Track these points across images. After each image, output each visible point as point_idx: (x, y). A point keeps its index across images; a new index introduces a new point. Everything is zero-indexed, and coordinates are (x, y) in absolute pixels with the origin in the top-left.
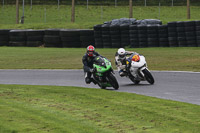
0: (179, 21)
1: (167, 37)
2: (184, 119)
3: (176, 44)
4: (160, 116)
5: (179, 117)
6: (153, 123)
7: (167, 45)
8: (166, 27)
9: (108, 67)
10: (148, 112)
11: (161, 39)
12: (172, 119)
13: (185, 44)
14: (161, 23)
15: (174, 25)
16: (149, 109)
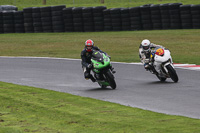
0: (35, 7)
1: (23, 22)
2: (41, 105)
3: (32, 30)
4: (17, 101)
5: (36, 103)
6: (10, 109)
7: (22, 30)
8: (21, 13)
9: (106, 63)
10: (5, 98)
11: (17, 25)
12: (28, 105)
13: (41, 30)
14: (16, 9)
15: (29, 11)
16: (5, 95)
